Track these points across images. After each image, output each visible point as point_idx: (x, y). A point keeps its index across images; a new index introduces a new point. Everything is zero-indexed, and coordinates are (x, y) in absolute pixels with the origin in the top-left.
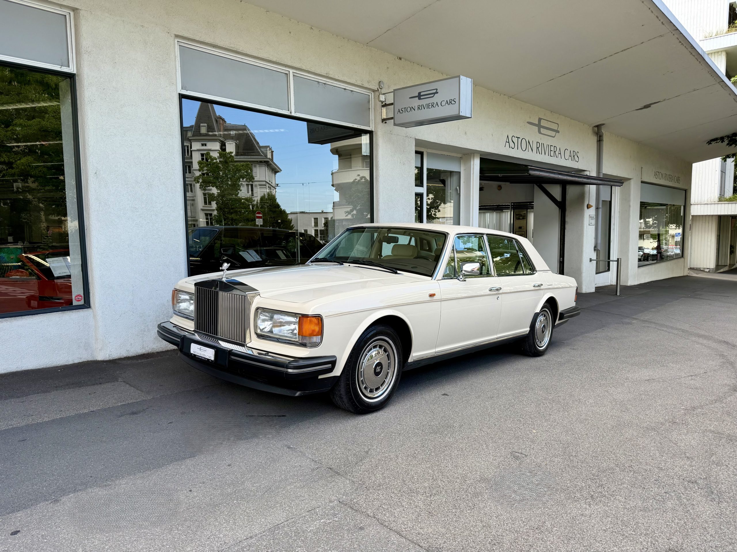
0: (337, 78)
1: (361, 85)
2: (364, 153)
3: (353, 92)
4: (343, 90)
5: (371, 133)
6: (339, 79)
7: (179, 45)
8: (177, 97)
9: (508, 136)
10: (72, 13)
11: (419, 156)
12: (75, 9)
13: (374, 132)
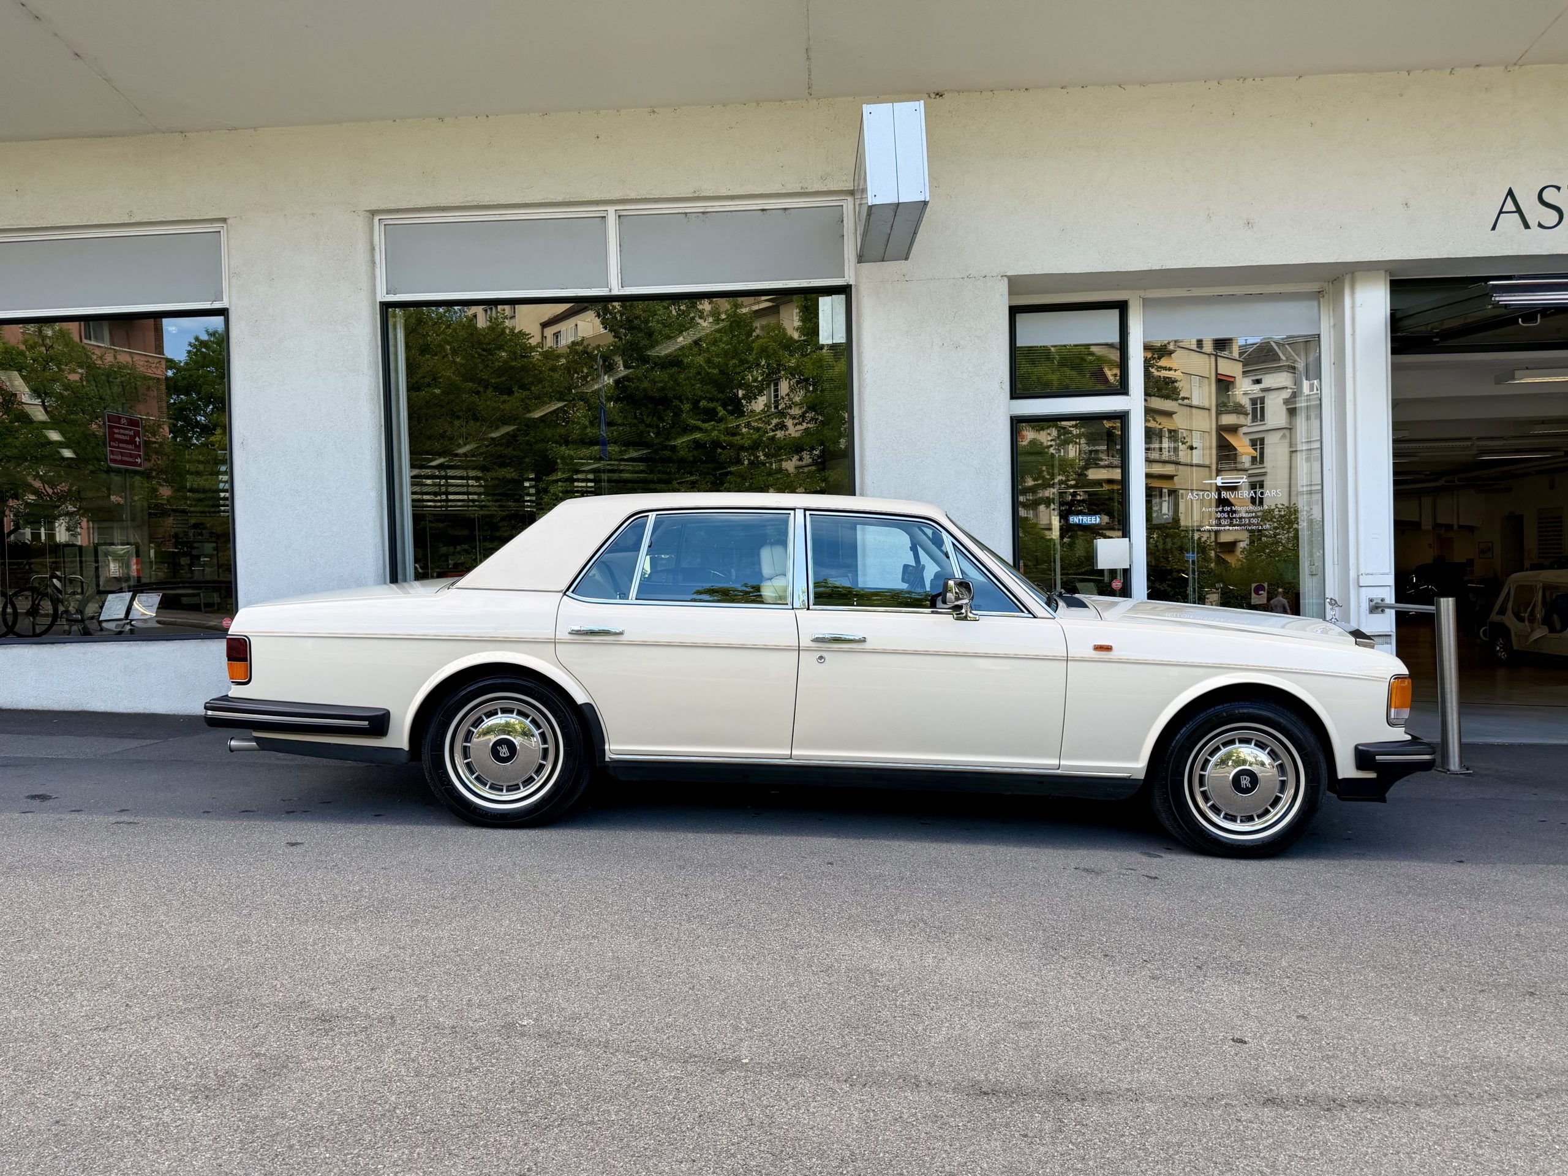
0: (724, 192)
1: (800, 191)
2: (827, 339)
3: (788, 211)
4: (760, 212)
5: (845, 290)
6: (730, 193)
7: (385, 225)
8: (374, 309)
9: (1510, 193)
10: (225, 226)
11: (1115, 314)
12: (224, 220)
13: (853, 287)
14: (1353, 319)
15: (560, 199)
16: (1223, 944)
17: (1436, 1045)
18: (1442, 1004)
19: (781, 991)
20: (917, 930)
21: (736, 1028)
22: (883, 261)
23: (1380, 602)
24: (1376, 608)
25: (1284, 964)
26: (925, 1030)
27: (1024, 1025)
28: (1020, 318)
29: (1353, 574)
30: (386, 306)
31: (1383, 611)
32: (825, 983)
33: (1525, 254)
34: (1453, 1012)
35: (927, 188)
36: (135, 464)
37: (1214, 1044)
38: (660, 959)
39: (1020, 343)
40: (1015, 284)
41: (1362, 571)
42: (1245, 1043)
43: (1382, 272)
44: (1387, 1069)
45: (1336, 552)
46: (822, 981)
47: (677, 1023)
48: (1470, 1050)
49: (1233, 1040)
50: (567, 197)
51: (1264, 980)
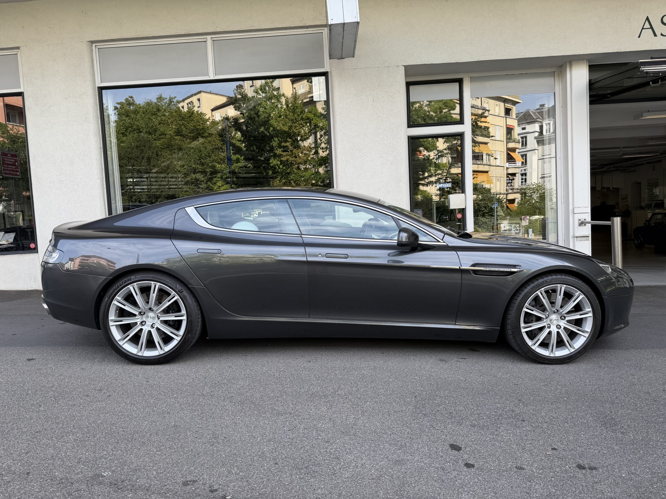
2: (317, 98)
5: (325, 74)
7: (98, 48)
8: (95, 90)
9: (647, 19)
10: (19, 51)
11: (457, 85)
12: (18, 48)
13: (329, 74)
14: (571, 84)
15: (183, 33)
16: (511, 402)
17: (631, 466)
18: (630, 436)
19: (263, 445)
20: (347, 401)
21: (229, 472)
22: (342, 58)
23: (584, 220)
24: (582, 223)
25: (543, 414)
26: (340, 469)
27: (398, 462)
28: (411, 88)
29: (571, 207)
30: (101, 89)
31: (585, 225)
32: (289, 438)
33: (654, 49)
34: (637, 442)
35: (358, 15)
36: (17, 175)
37: (505, 471)
38: (201, 426)
39: (412, 100)
40: (409, 70)
41: (575, 206)
42: (524, 469)
43: (585, 61)
44: (605, 484)
45: (563, 198)
46: (288, 437)
47: (196, 471)
48: (650, 469)
49: (516, 467)
50: (187, 31)
51: (533, 425)
